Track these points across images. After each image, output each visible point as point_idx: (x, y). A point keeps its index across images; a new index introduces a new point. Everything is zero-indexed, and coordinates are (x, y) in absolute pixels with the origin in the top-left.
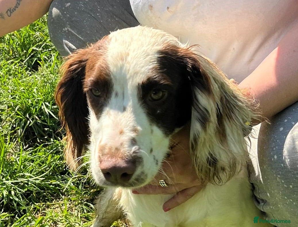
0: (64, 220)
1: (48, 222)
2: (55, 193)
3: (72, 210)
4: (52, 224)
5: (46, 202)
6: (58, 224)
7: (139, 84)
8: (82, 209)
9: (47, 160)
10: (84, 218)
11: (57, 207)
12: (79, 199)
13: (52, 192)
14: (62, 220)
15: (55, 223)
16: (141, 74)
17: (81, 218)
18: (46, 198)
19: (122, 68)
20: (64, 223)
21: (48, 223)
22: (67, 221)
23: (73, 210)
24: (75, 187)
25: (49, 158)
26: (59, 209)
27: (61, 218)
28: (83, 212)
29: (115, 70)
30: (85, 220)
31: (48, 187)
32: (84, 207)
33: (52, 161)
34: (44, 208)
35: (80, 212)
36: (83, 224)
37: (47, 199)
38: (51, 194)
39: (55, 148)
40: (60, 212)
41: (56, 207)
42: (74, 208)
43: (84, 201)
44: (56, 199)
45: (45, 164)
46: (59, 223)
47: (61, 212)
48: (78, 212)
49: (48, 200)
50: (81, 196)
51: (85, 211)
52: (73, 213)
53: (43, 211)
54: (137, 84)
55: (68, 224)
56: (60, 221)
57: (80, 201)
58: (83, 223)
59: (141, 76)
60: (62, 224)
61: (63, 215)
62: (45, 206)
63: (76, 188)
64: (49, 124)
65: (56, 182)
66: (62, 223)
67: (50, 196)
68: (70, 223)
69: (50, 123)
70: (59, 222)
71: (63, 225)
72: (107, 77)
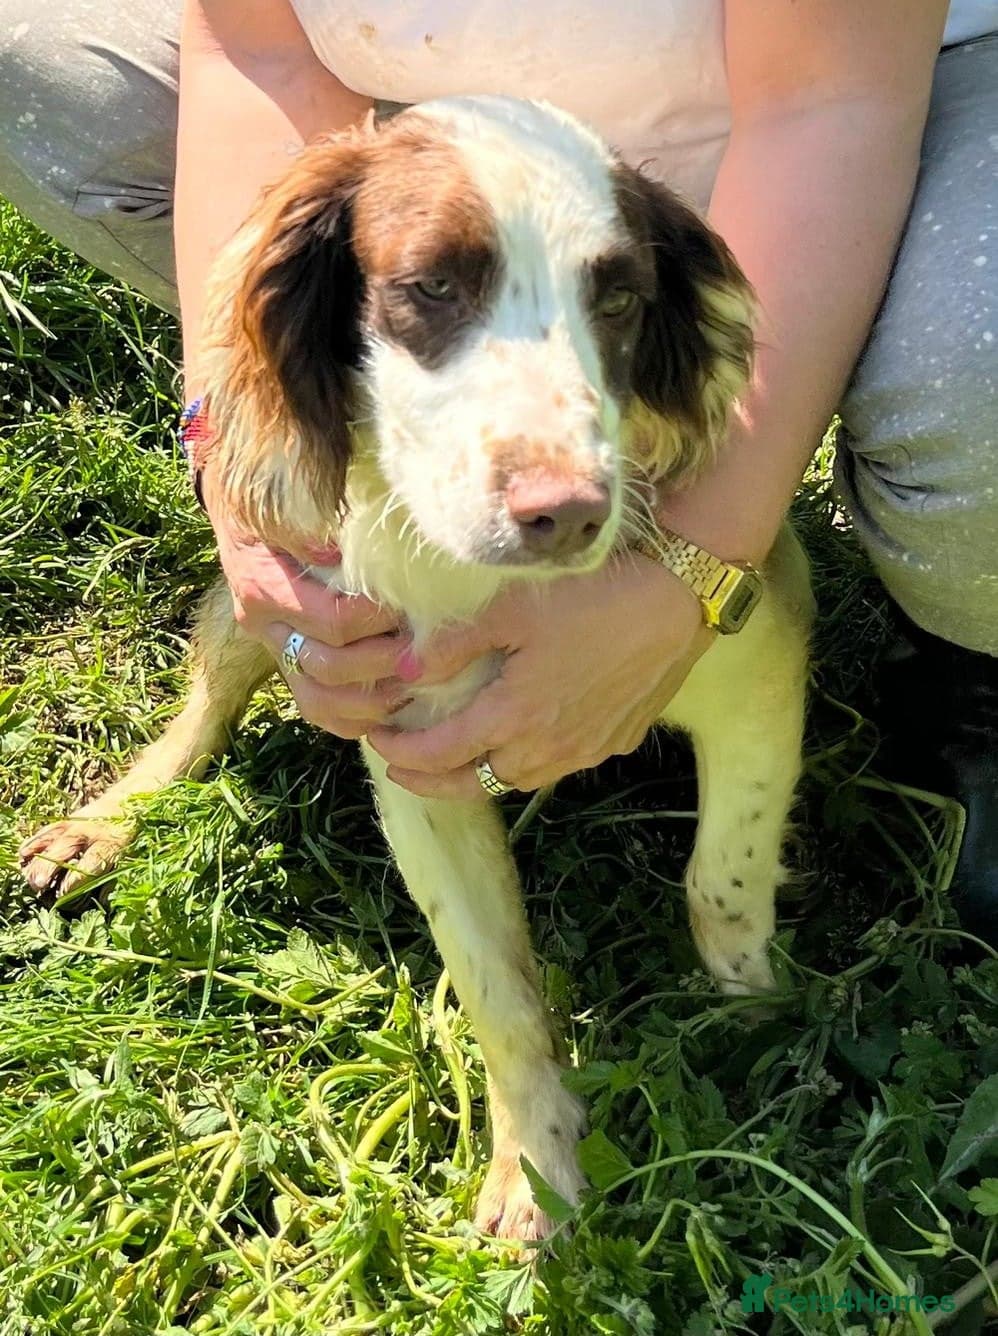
0: (88, 698)
1: (33, 704)
2: (47, 599)
3: (114, 658)
4: (47, 711)
5: (18, 633)
6: (66, 711)
7: (585, 262)
8: (148, 656)
9: (18, 485)
10: (154, 684)
11: (59, 650)
12: (137, 620)
13: (38, 597)
14: (83, 695)
15: (56, 707)
16: (589, 232)
17: (147, 684)
18: (18, 618)
19: (527, 210)
20: (89, 708)
21: (32, 708)
22: (100, 701)
23: (118, 659)
24: (120, 578)
25: (27, 478)
26: (67, 656)
27: (78, 691)
28: (150, 665)
29: (510, 216)
30: (160, 691)
31: (22, 580)
32: (158, 647)
33: (36, 486)
34: (13, 655)
35: (143, 665)
36: (153, 708)
37: (20, 623)
38: (34, 605)
39: (43, 440)
40: (73, 667)
41: (55, 648)
42: (118, 652)
43: (156, 627)
44: (53, 620)
45: (10, 500)
46: (72, 707)
47: (77, 668)
48: (136, 664)
49: (25, 624)
50: (143, 612)
51: (161, 662)
52: (117, 669)
53: (10, 666)
54: (581, 262)
55: (103, 710)
56: (73, 699)
57: (138, 627)
58: (154, 704)
59: (590, 238)
60: (81, 710)
61: (86, 682)
62: (17, 648)
63: (124, 580)
64: (21, 354)
65: (53, 561)
66: (83, 705)
67: (31, 612)
68: (113, 707)
69: (24, 352)
70: (72, 702)
71: (86, 713)
72: (486, 239)
